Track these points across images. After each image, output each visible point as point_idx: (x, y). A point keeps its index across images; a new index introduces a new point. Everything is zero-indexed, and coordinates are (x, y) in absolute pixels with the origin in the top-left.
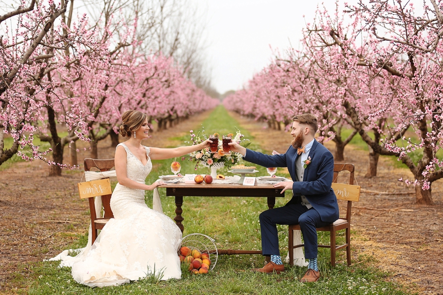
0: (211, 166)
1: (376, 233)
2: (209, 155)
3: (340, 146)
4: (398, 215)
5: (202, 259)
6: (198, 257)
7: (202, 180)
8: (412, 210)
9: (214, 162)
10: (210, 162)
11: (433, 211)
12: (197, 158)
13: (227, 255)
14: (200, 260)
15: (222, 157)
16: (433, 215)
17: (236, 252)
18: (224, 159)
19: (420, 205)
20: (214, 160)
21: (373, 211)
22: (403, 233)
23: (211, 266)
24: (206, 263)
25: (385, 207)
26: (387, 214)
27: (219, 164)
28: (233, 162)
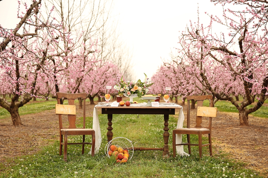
0: (129, 96)
1: (224, 139)
2: (128, 90)
3: (194, 102)
4: (232, 130)
5: (124, 153)
6: (121, 152)
7: (124, 104)
8: (239, 129)
9: (131, 93)
10: (129, 93)
11: (251, 129)
12: (121, 91)
13: (139, 151)
14: (122, 154)
15: (136, 91)
16: (252, 130)
17: (145, 149)
18: (137, 92)
19: (242, 126)
20: (131, 92)
21: (217, 129)
22: (240, 140)
23: (129, 158)
24: (126, 156)
25: (223, 127)
26: (225, 130)
27: (134, 95)
28: (143, 94)
